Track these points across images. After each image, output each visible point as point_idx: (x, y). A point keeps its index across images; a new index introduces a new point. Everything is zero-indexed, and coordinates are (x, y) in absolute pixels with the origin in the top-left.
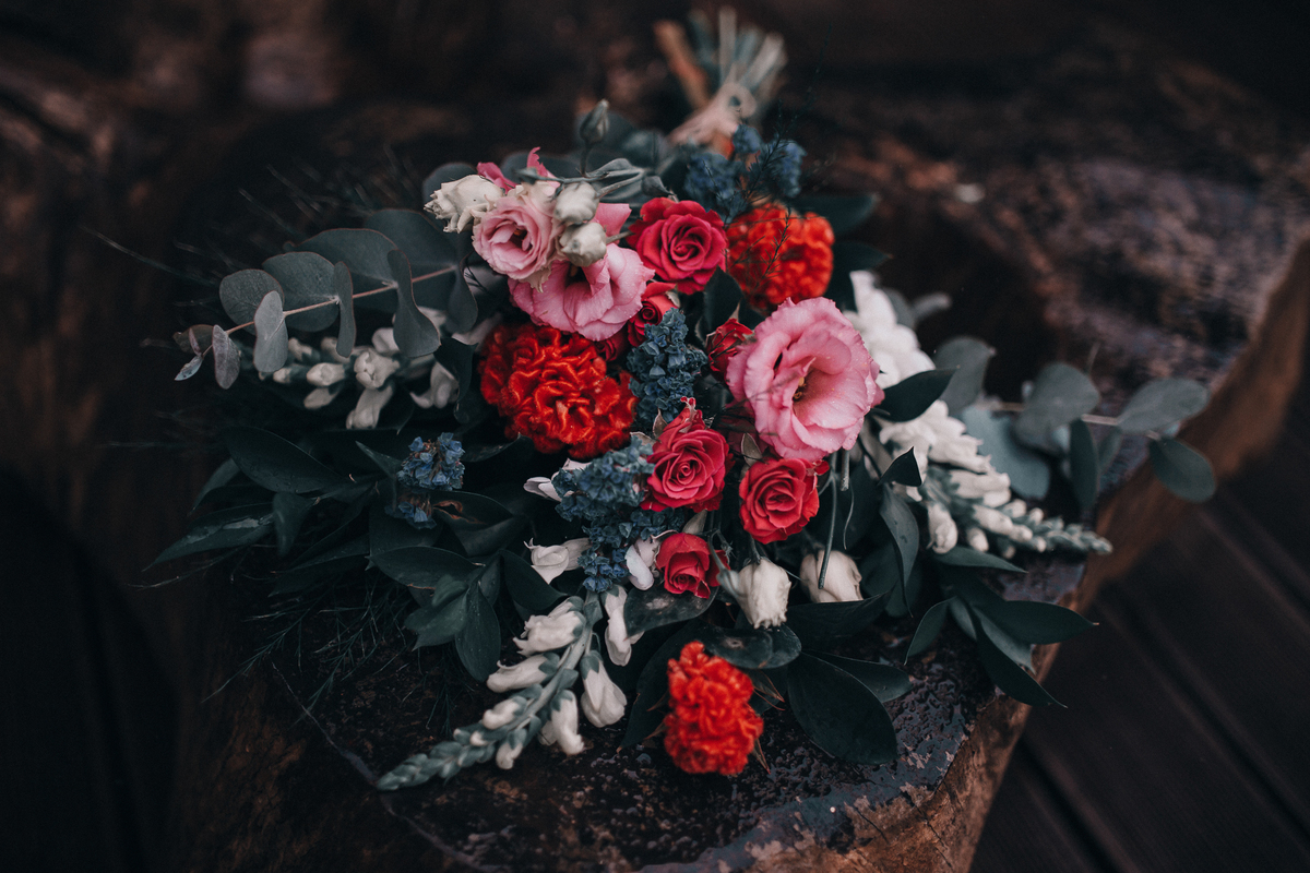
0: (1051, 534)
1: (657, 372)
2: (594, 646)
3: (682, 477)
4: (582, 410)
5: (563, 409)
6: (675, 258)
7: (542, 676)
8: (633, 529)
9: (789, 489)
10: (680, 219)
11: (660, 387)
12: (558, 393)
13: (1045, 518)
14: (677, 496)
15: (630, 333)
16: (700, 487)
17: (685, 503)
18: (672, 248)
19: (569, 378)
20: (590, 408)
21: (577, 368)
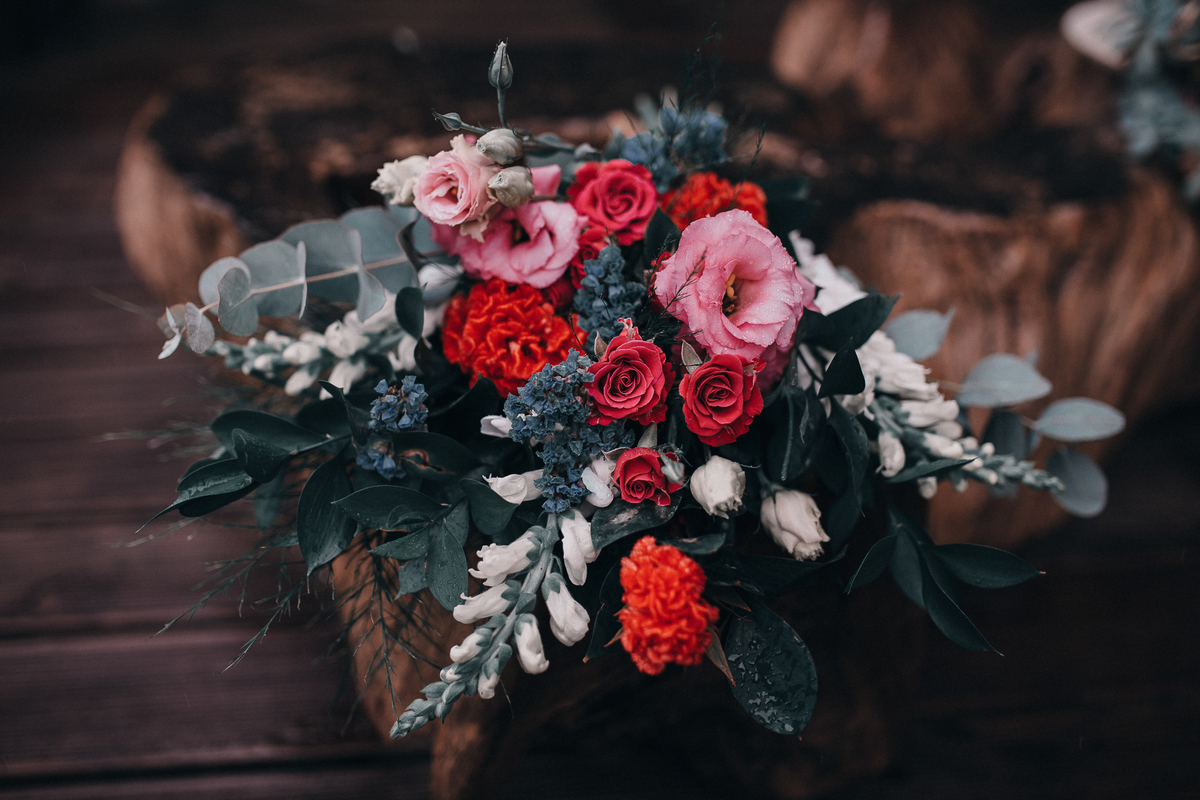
0: (1004, 470)
1: (599, 303)
2: (555, 569)
3: (625, 389)
4: (533, 346)
5: (515, 347)
6: (610, 211)
7: (504, 604)
8: (584, 447)
9: (727, 385)
10: (611, 174)
11: (604, 318)
12: (509, 333)
13: (997, 452)
14: (621, 406)
15: (572, 274)
16: (642, 396)
17: (629, 413)
18: (608, 204)
19: (516, 318)
20: (543, 344)
21: (525, 310)
